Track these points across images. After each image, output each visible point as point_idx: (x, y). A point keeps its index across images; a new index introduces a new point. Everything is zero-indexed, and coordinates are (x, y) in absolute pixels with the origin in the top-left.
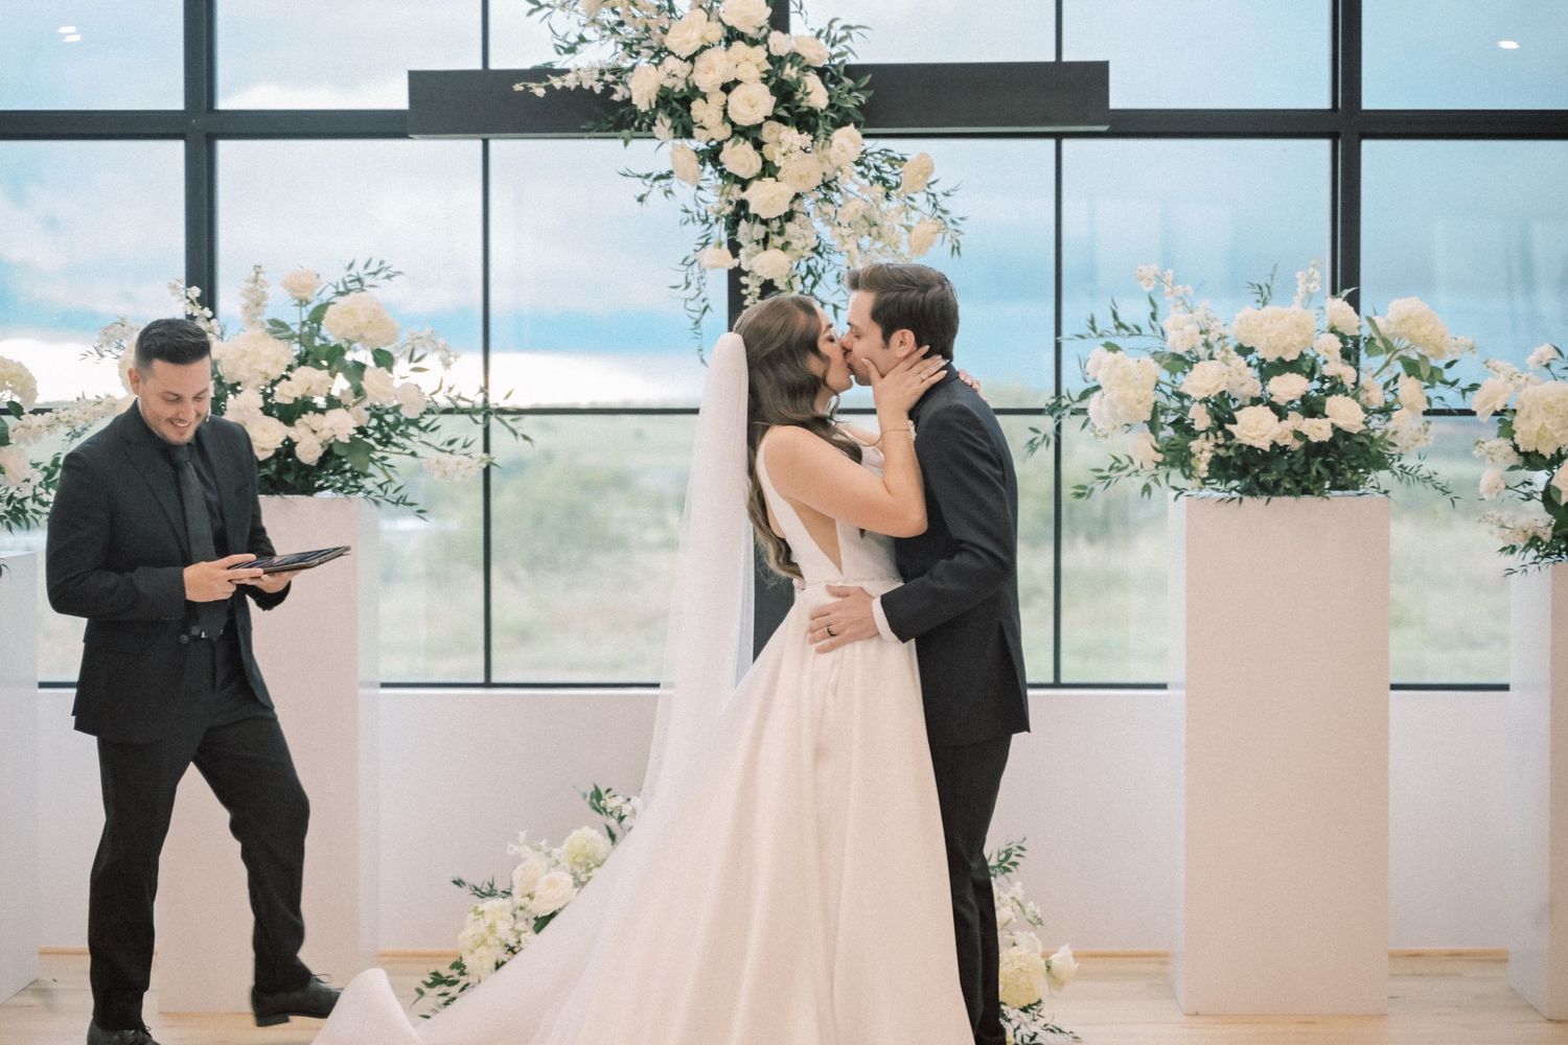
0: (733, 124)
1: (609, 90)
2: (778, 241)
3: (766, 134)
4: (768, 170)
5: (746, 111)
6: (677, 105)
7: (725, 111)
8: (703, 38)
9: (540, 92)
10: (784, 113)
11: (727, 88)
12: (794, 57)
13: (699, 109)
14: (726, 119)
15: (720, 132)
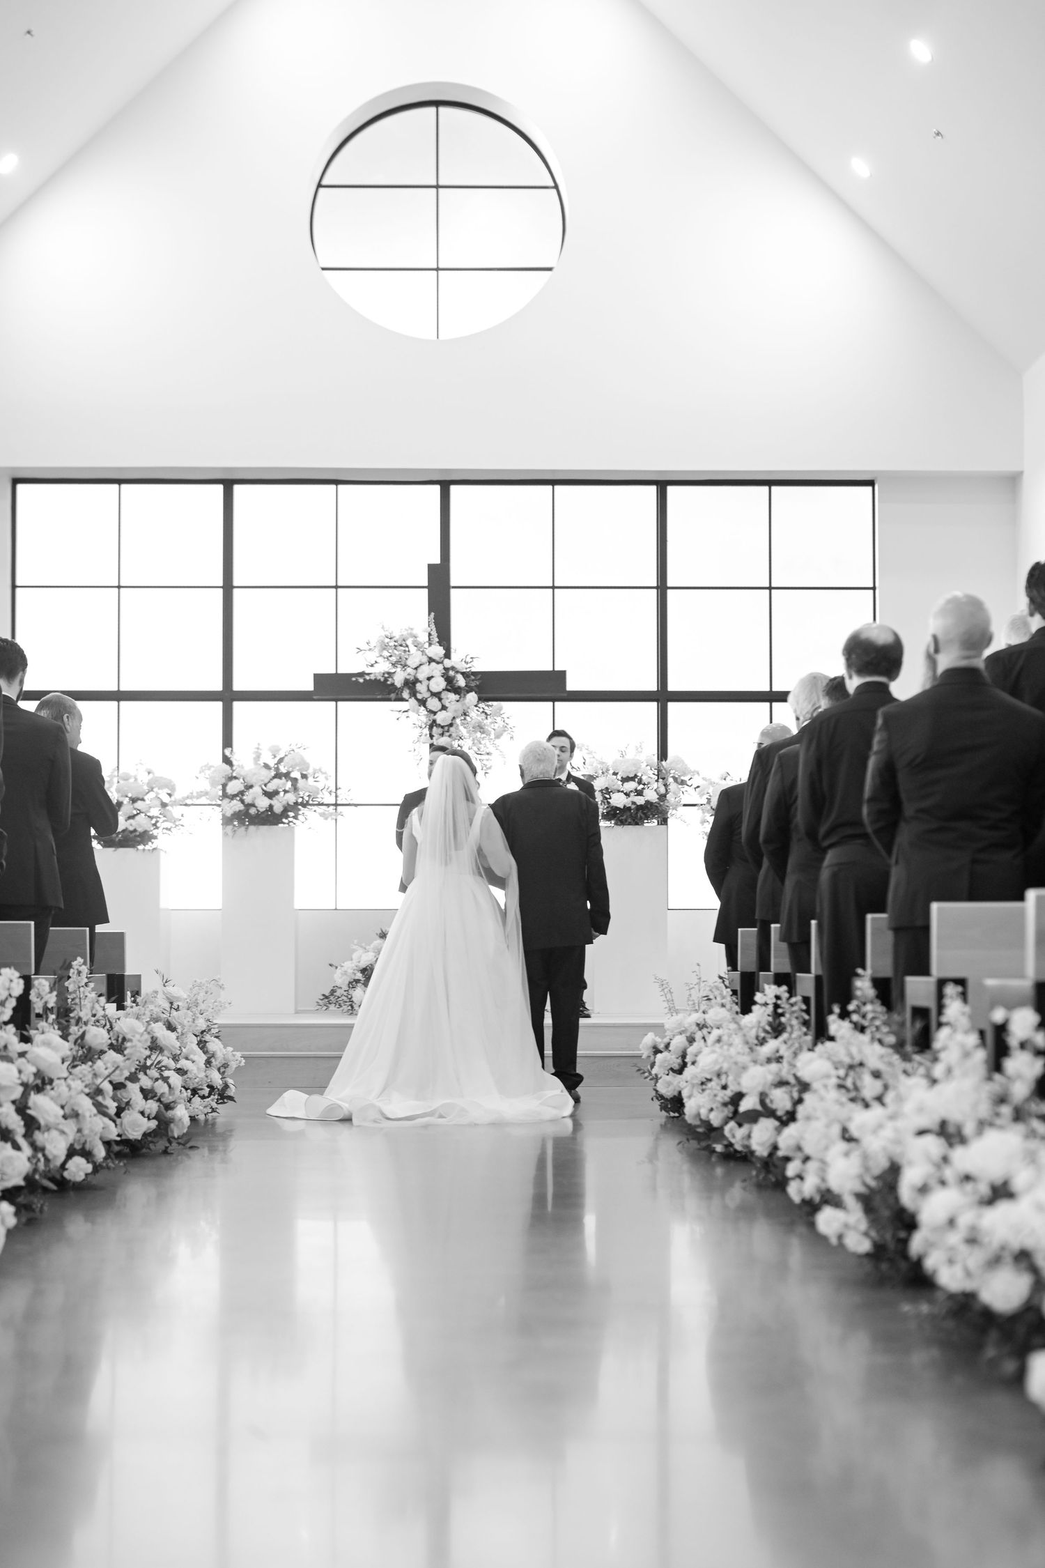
0: (431, 692)
1: (386, 680)
2: (448, 734)
3: (444, 695)
4: (444, 708)
5: (436, 687)
6: (411, 684)
7: (428, 687)
8: (420, 661)
9: (361, 680)
10: (449, 688)
11: (429, 679)
12: (453, 668)
13: (418, 686)
14: (429, 690)
15: (427, 695)
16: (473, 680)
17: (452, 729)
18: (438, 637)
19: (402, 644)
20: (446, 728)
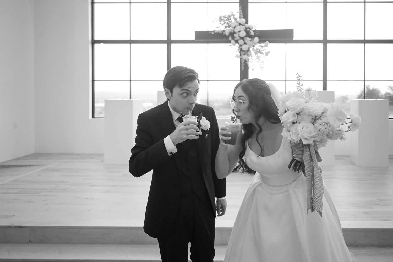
1: (223, 33)
2: (246, 54)
3: (245, 38)
4: (245, 43)
5: (242, 35)
6: (232, 34)
8: (236, 25)
9: (213, 33)
10: (247, 36)
11: (239, 32)
12: (249, 28)
13: (235, 35)
14: (239, 36)
15: (238, 38)
16: (257, 33)
17: (248, 52)
18: (243, 15)
19: (229, 18)
20: (246, 52)
